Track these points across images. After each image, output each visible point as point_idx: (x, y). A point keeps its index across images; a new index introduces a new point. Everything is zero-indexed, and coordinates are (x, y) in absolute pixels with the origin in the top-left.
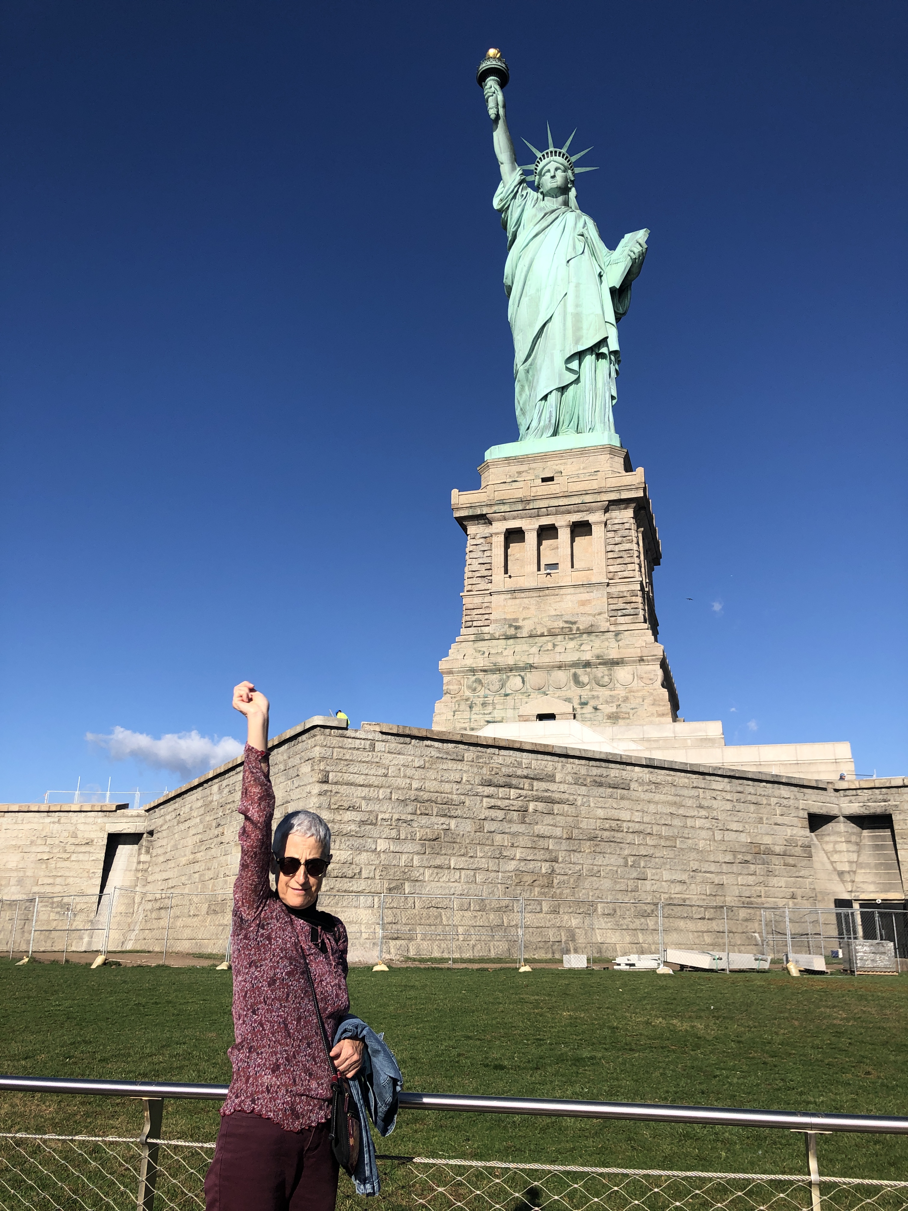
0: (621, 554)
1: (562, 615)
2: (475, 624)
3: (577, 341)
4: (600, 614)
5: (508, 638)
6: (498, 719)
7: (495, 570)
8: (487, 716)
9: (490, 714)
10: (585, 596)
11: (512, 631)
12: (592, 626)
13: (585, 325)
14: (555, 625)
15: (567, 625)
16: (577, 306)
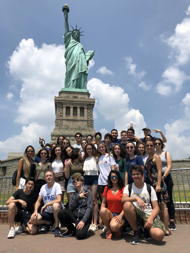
0: (90, 115)
1: (78, 126)
2: (59, 125)
3: (81, 70)
4: (85, 126)
7: (63, 115)
10: (83, 122)
11: (67, 128)
12: (84, 128)
13: (83, 67)
14: (76, 127)
15: (79, 128)
16: (82, 63)
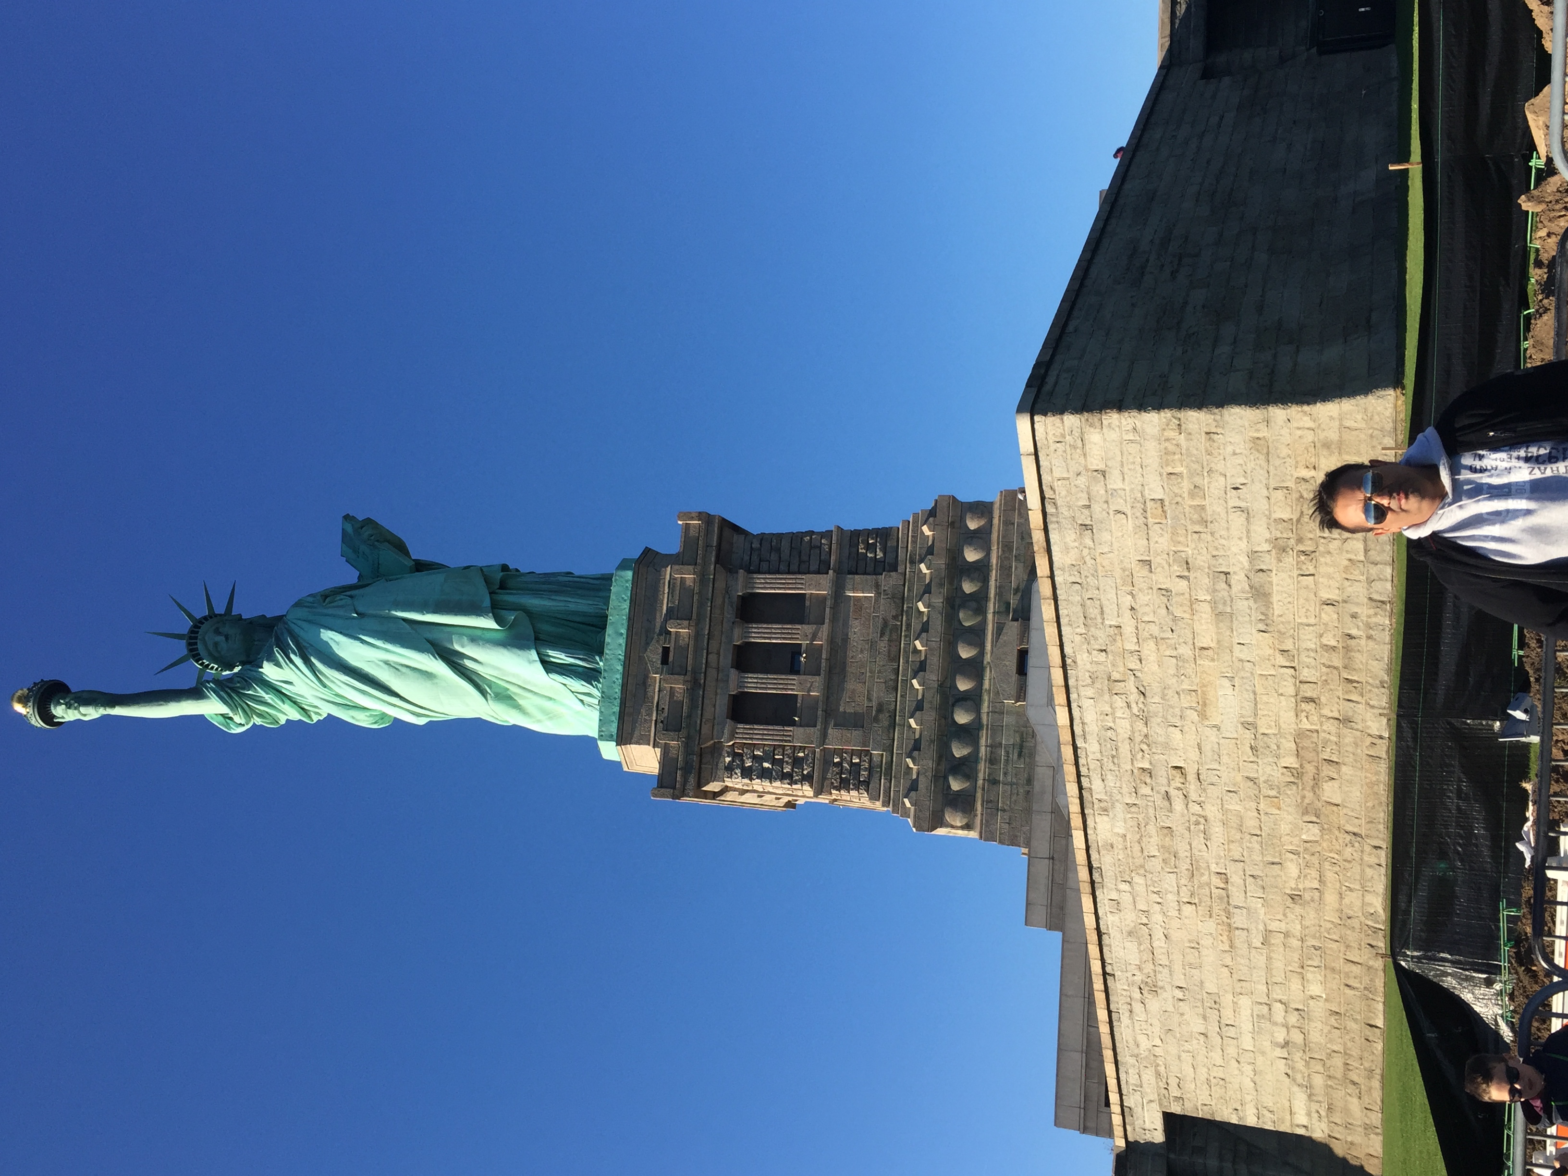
1: (872, 642)
4: (877, 586)
5: (893, 725)
6: (1018, 739)
8: (1011, 756)
9: (1007, 753)
11: (884, 718)
12: (893, 597)
14: (884, 651)
15: (887, 633)
